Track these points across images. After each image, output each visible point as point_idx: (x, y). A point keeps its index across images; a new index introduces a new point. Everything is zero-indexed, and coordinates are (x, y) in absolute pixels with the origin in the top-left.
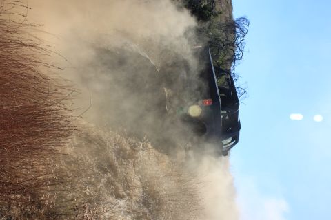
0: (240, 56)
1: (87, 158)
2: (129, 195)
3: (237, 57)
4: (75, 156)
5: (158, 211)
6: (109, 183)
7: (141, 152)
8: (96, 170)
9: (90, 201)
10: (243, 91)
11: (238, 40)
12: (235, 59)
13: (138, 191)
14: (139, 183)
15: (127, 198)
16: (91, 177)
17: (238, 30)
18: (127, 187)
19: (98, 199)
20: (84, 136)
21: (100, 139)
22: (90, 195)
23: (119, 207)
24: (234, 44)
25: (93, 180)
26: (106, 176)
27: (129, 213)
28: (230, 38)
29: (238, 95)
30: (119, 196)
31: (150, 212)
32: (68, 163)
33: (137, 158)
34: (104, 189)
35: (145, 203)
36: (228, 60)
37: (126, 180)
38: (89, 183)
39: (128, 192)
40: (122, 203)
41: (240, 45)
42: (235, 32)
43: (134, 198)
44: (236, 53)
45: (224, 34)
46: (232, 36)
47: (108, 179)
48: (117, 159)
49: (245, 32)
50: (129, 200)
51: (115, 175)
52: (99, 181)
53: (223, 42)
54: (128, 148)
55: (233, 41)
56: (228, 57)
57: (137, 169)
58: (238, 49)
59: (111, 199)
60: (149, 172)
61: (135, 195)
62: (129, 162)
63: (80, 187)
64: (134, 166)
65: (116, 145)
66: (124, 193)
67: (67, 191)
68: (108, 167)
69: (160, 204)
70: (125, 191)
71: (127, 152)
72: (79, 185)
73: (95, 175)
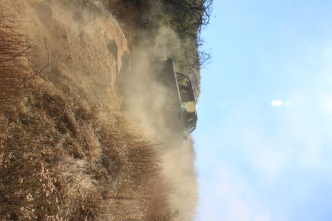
0: (207, 21)
1: (45, 117)
2: (87, 155)
3: (203, 22)
4: (32, 116)
5: (117, 171)
6: (67, 144)
7: (101, 113)
8: (54, 130)
9: (48, 161)
10: (207, 56)
11: (205, 5)
12: (201, 24)
13: (98, 152)
14: (98, 144)
15: (86, 158)
16: (48, 137)
18: (87, 148)
19: (56, 160)
20: (41, 95)
21: (60, 99)
22: (48, 155)
23: (78, 167)
24: (201, 9)
25: (51, 140)
26: (64, 136)
27: (88, 173)
28: (198, 2)
29: (201, 61)
30: (77, 156)
31: (109, 172)
32: (24, 122)
33: (97, 118)
34: (62, 149)
35: (105, 163)
36: (194, 24)
37: (85, 140)
38: (47, 143)
39: (87, 152)
40: (81, 163)
41: (207, 10)
43: (93, 158)
44: (203, 17)
47: (67, 140)
48: (77, 119)
50: (89, 161)
51: (74, 134)
52: (57, 140)
53: (190, 5)
54: (88, 108)
55: (200, 5)
56: (195, 21)
57: (97, 129)
58: (205, 14)
59: (70, 159)
60: (109, 133)
61: (95, 156)
62: (89, 123)
63: (38, 147)
64: (94, 127)
65: (75, 105)
66: (83, 153)
67: (23, 150)
68: (67, 127)
69: (119, 164)
70: (84, 151)
71: (87, 112)
72: (36, 145)
73: (53, 135)
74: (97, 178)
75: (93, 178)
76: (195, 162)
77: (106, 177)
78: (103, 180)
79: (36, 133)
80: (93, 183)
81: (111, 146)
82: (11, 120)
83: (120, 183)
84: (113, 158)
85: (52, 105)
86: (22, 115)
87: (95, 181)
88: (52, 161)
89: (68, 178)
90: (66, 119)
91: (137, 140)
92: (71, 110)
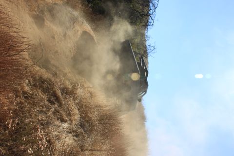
0: (152, 23)
1: (40, 94)
2: (70, 120)
3: (149, 24)
4: (31, 93)
5: (91, 131)
6: (56, 112)
7: (79, 90)
8: (47, 103)
9: (42, 124)
10: (153, 48)
11: (151, 12)
12: (148, 25)
13: (77, 117)
14: (77, 112)
15: (69, 122)
16: (43, 107)
17: (151, 4)
18: (69, 115)
19: (48, 123)
20: (38, 78)
21: (50, 80)
22: (42, 120)
23: (63, 128)
24: (148, 15)
25: (45, 109)
26: (54, 106)
27: (70, 133)
28: (145, 10)
29: (148, 51)
30: (63, 121)
31: (85, 132)
32: (26, 97)
33: (76, 94)
34: (52, 116)
35: (82, 125)
36: (143, 25)
37: (68, 109)
38: (42, 112)
39: (69, 117)
40: (65, 125)
41: (152, 16)
42: (149, 6)
43: (74, 122)
44: (149, 21)
45: (141, 7)
46: (147, 8)
47: (55, 110)
48: (62, 95)
49: (156, 6)
50: (71, 124)
51: (60, 105)
52: (48, 109)
53: (140, 13)
54: (70, 87)
55: (147, 12)
56: (143, 23)
57: (76, 101)
58: (150, 18)
59: (58, 123)
60: (84, 104)
61: (75, 120)
62: (71, 97)
63: (35, 115)
64: (74, 100)
65: (61, 85)
66: (67, 119)
67: (25, 117)
68: (55, 100)
69: (92, 126)
70: (67, 117)
71: (69, 90)
72: (34, 113)
73: (46, 106)
74: (77, 136)
75: (73, 136)
76: (145, 123)
77: (83, 136)
78: (81, 137)
79: (34, 104)
80: (74, 139)
81: (86, 113)
82: (17, 96)
83: (93, 140)
84: (88, 122)
85: (45, 85)
86: (24, 93)
87: (75, 138)
88: (45, 125)
89: (56, 136)
90: (55, 95)
91: (104, 109)
92: (58, 88)
